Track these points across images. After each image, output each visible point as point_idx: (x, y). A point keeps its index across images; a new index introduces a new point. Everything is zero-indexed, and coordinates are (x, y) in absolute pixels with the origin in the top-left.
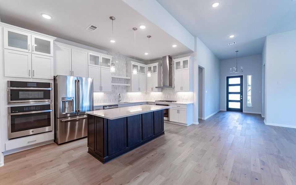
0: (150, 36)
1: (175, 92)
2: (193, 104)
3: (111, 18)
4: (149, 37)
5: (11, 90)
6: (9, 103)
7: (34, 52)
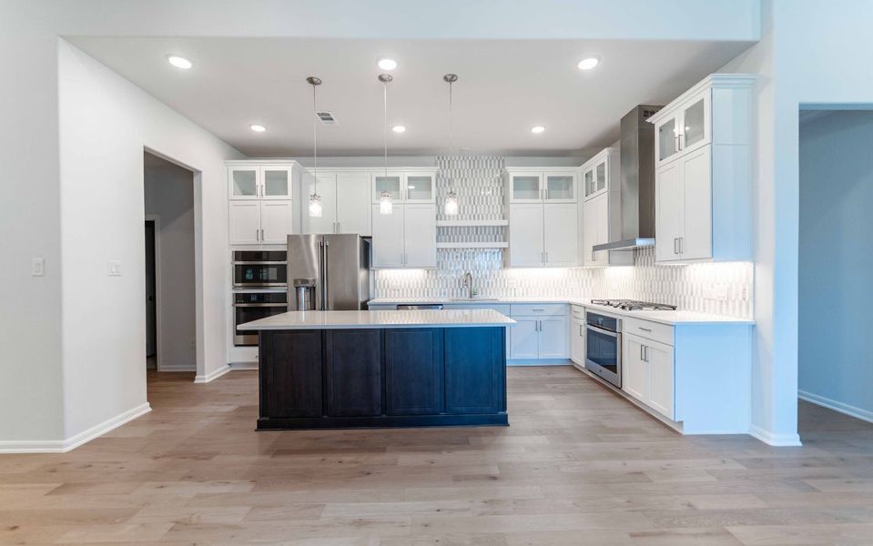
0: (453, 76)
1: (657, 264)
2: (753, 327)
3: (311, 80)
4: (451, 81)
5: (236, 265)
6: (235, 288)
7: (265, 197)
